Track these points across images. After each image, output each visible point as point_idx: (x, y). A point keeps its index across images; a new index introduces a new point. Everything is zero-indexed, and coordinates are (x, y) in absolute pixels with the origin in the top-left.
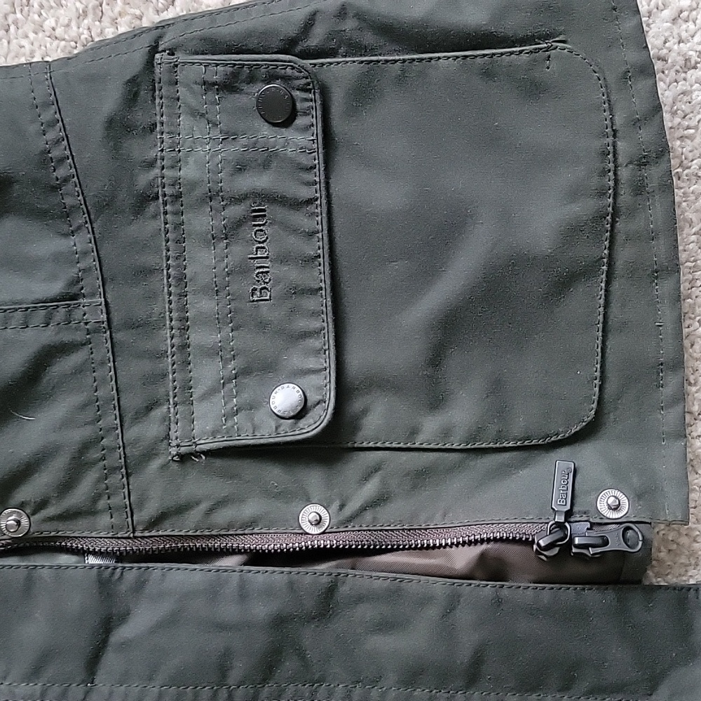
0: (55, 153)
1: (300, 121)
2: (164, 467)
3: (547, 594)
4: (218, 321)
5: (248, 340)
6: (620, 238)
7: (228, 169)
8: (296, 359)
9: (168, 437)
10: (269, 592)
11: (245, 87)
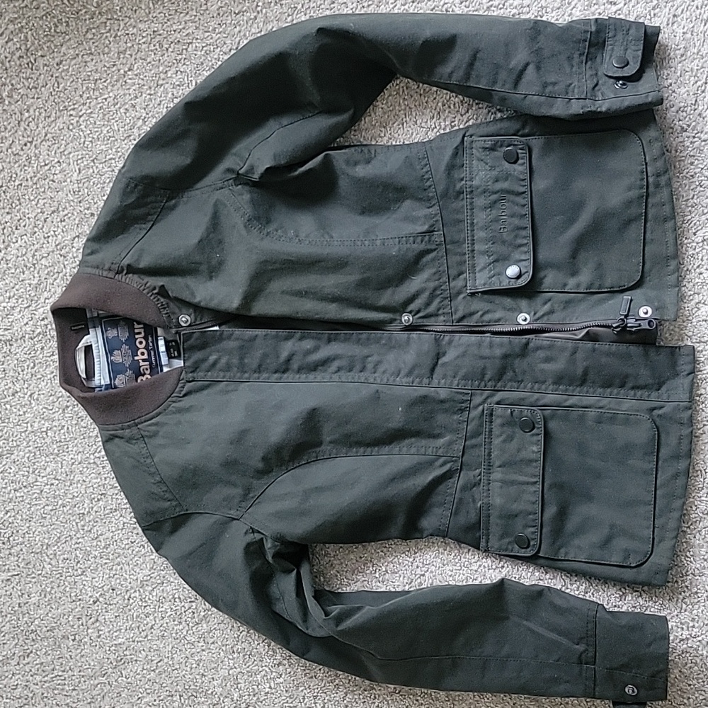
0: (426, 177)
1: (520, 161)
2: (464, 297)
3: (614, 347)
4: (487, 240)
5: (498, 248)
6: (650, 205)
7: (492, 181)
8: (517, 256)
9: (466, 286)
10: (501, 345)
11: (499, 149)
